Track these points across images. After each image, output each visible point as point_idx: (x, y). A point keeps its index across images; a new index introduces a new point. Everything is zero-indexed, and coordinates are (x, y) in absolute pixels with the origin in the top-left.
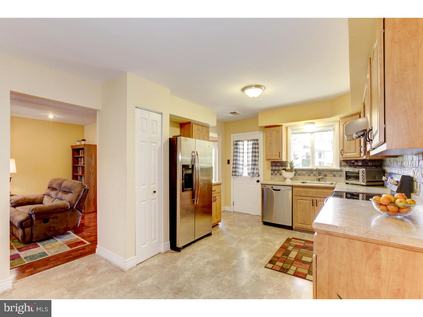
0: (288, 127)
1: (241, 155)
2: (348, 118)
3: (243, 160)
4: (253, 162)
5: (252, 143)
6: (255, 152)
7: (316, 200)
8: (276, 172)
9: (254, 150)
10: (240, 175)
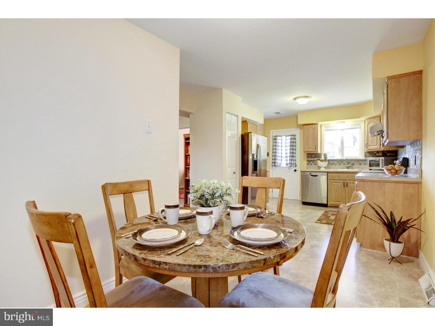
0: (322, 125)
1: (280, 148)
2: (371, 119)
3: (281, 153)
4: (291, 155)
5: (290, 138)
6: (293, 146)
7: (347, 182)
8: (311, 162)
9: (292, 144)
10: (279, 165)
